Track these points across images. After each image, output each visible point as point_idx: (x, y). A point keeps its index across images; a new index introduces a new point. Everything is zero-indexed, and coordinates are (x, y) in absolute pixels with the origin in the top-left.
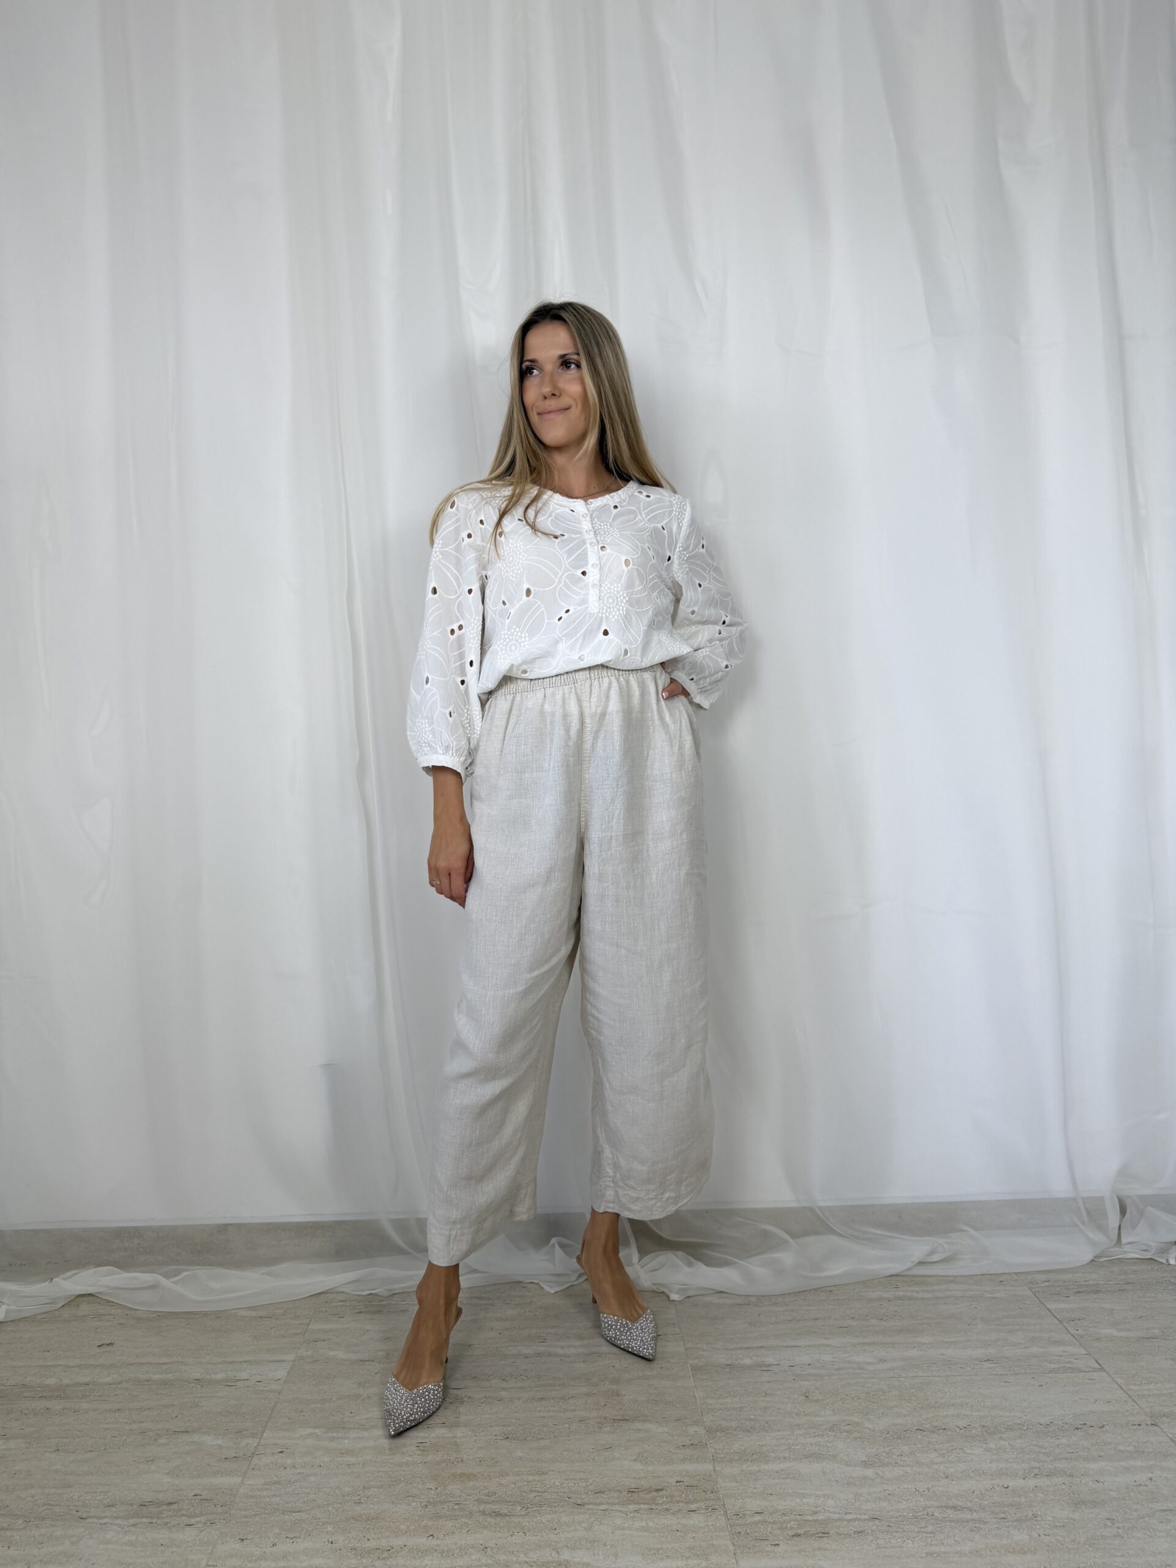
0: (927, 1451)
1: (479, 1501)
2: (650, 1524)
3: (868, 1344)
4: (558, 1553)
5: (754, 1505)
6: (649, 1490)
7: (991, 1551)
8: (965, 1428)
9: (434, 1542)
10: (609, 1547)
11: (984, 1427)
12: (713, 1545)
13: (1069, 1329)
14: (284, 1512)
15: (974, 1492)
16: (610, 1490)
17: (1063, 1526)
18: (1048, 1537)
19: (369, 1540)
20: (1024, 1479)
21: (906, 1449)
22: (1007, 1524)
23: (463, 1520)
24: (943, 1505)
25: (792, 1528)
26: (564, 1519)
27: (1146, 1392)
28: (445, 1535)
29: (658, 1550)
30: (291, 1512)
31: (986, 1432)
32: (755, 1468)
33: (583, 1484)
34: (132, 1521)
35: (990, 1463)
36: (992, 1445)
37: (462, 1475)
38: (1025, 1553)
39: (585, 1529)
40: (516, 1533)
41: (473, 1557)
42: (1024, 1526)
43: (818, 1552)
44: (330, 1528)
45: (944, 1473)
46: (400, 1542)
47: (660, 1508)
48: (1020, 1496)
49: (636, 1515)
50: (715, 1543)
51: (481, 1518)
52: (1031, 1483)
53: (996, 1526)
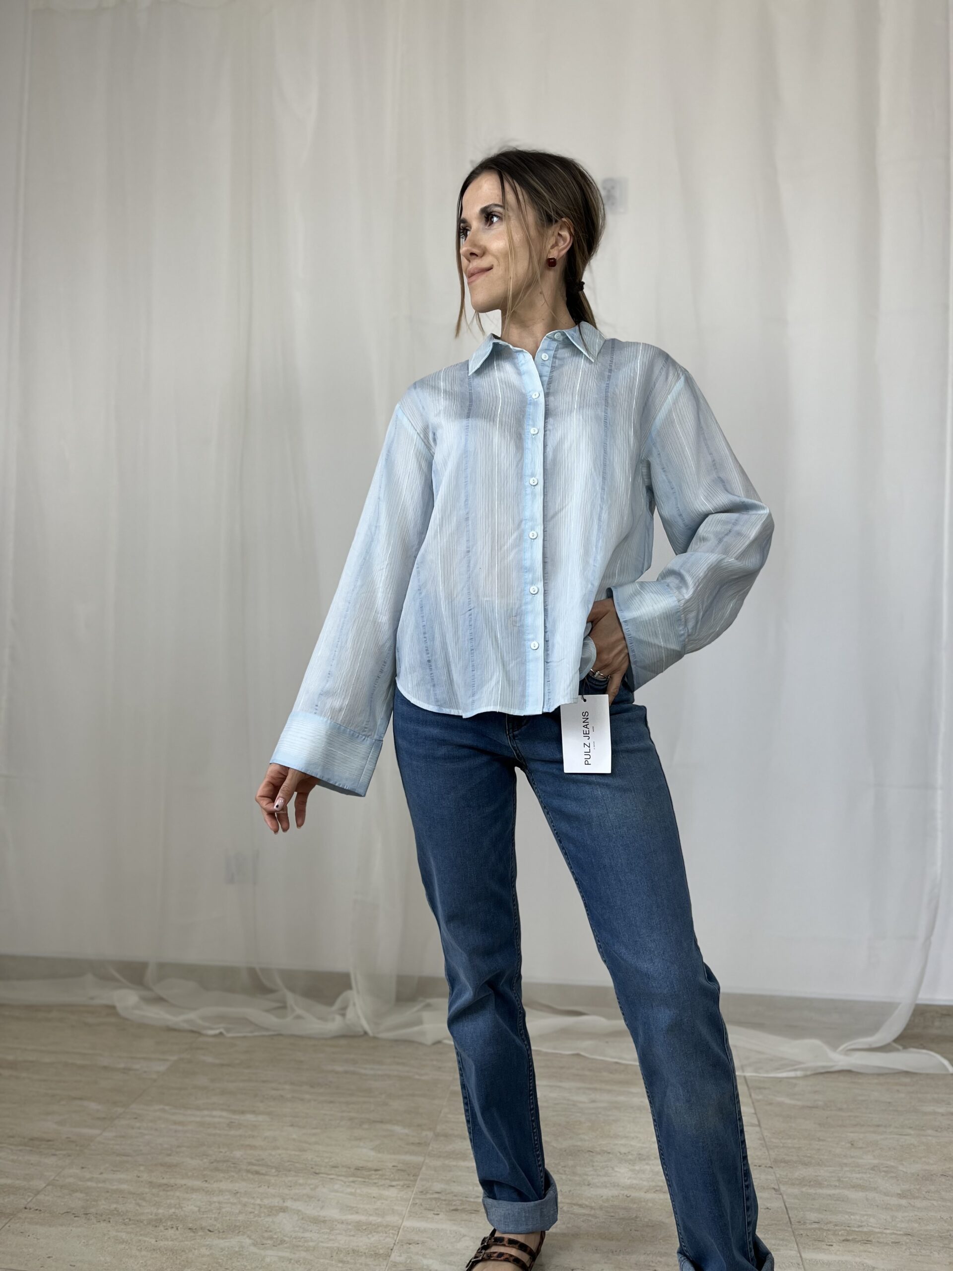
0: (585, 1166)
1: (250, 1164)
2: (358, 1191)
3: (589, 1089)
4: (284, 1202)
5: (438, 1187)
6: (370, 1170)
7: (588, 1236)
8: (625, 1154)
9: (206, 1185)
10: (320, 1202)
11: (640, 1154)
12: (393, 1209)
13: (753, 1095)
14: (118, 1155)
15: (602, 1197)
16: (343, 1166)
17: (653, 1226)
18: (636, 1232)
19: (163, 1178)
20: (645, 1192)
21: (571, 1163)
22: (612, 1220)
23: (233, 1174)
24: (574, 1202)
25: (455, 1205)
26: (301, 1181)
27: (781, 1145)
28: (214, 1182)
29: (353, 1207)
30: (124, 1156)
31: (639, 1158)
32: (454, 1163)
33: (326, 1160)
34: (20, 1148)
35: (628, 1179)
36: (637, 1168)
37: (249, 1146)
38: (612, 1240)
39: (312, 1189)
40: (263, 1186)
41: (226, 1197)
42: (624, 1223)
43: (463, 1222)
44: (142, 1168)
45: (588, 1182)
46: (183, 1182)
47: (370, 1181)
48: (635, 1203)
49: (352, 1184)
50: (396, 1208)
51: (244, 1174)
52: (650, 1196)
53: (604, 1220)
